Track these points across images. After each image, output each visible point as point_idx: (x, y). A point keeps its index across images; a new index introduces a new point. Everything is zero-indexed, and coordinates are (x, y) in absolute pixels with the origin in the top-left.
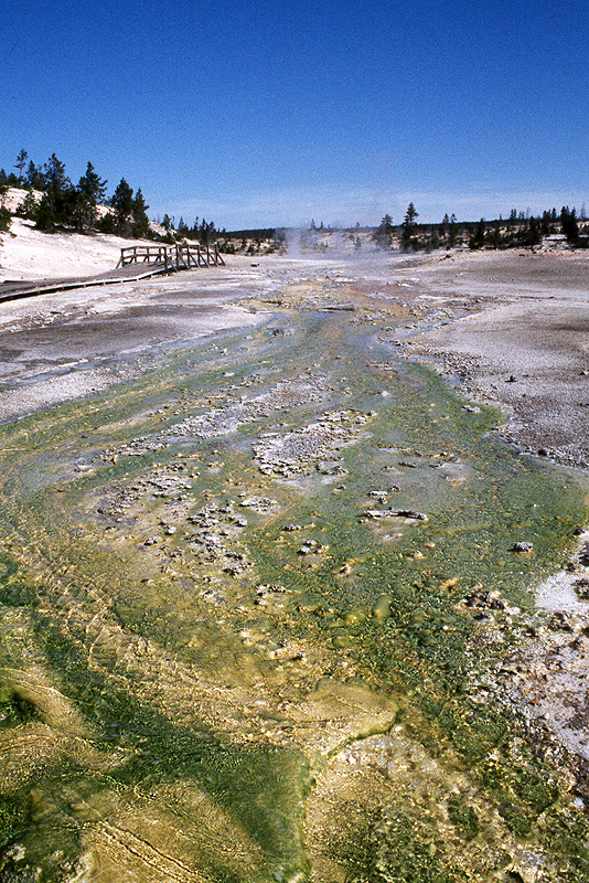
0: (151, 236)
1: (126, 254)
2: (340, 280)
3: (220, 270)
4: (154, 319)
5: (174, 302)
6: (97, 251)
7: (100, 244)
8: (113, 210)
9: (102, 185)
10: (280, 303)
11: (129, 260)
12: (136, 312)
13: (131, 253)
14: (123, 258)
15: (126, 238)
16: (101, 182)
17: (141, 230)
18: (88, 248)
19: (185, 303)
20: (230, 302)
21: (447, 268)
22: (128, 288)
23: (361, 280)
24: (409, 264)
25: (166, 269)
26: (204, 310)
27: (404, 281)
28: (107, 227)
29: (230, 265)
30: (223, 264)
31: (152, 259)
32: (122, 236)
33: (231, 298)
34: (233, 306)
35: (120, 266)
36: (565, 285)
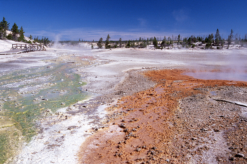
0: (24, 41)
1: (14, 46)
2: (76, 55)
3: (44, 52)
4: (15, 64)
5: (24, 60)
6: (6, 45)
7: (7, 43)
8: (12, 32)
9: (8, 25)
10: (55, 61)
11: (15, 48)
12: (11, 62)
13: (16, 46)
14: (13, 47)
15: (16, 41)
16: (8, 24)
17: (21, 39)
18: (3, 44)
19: (27, 60)
20: (41, 60)
21: (109, 52)
22: (12, 56)
23: (83, 55)
24: (100, 51)
25: (26, 51)
26: (32, 62)
27: (95, 56)
28: (9, 37)
29: (48, 51)
30: (46, 50)
31: (23, 48)
32: (14, 41)
33: (42, 59)
34: (42, 61)
35: (12, 49)
36: (138, 57)
